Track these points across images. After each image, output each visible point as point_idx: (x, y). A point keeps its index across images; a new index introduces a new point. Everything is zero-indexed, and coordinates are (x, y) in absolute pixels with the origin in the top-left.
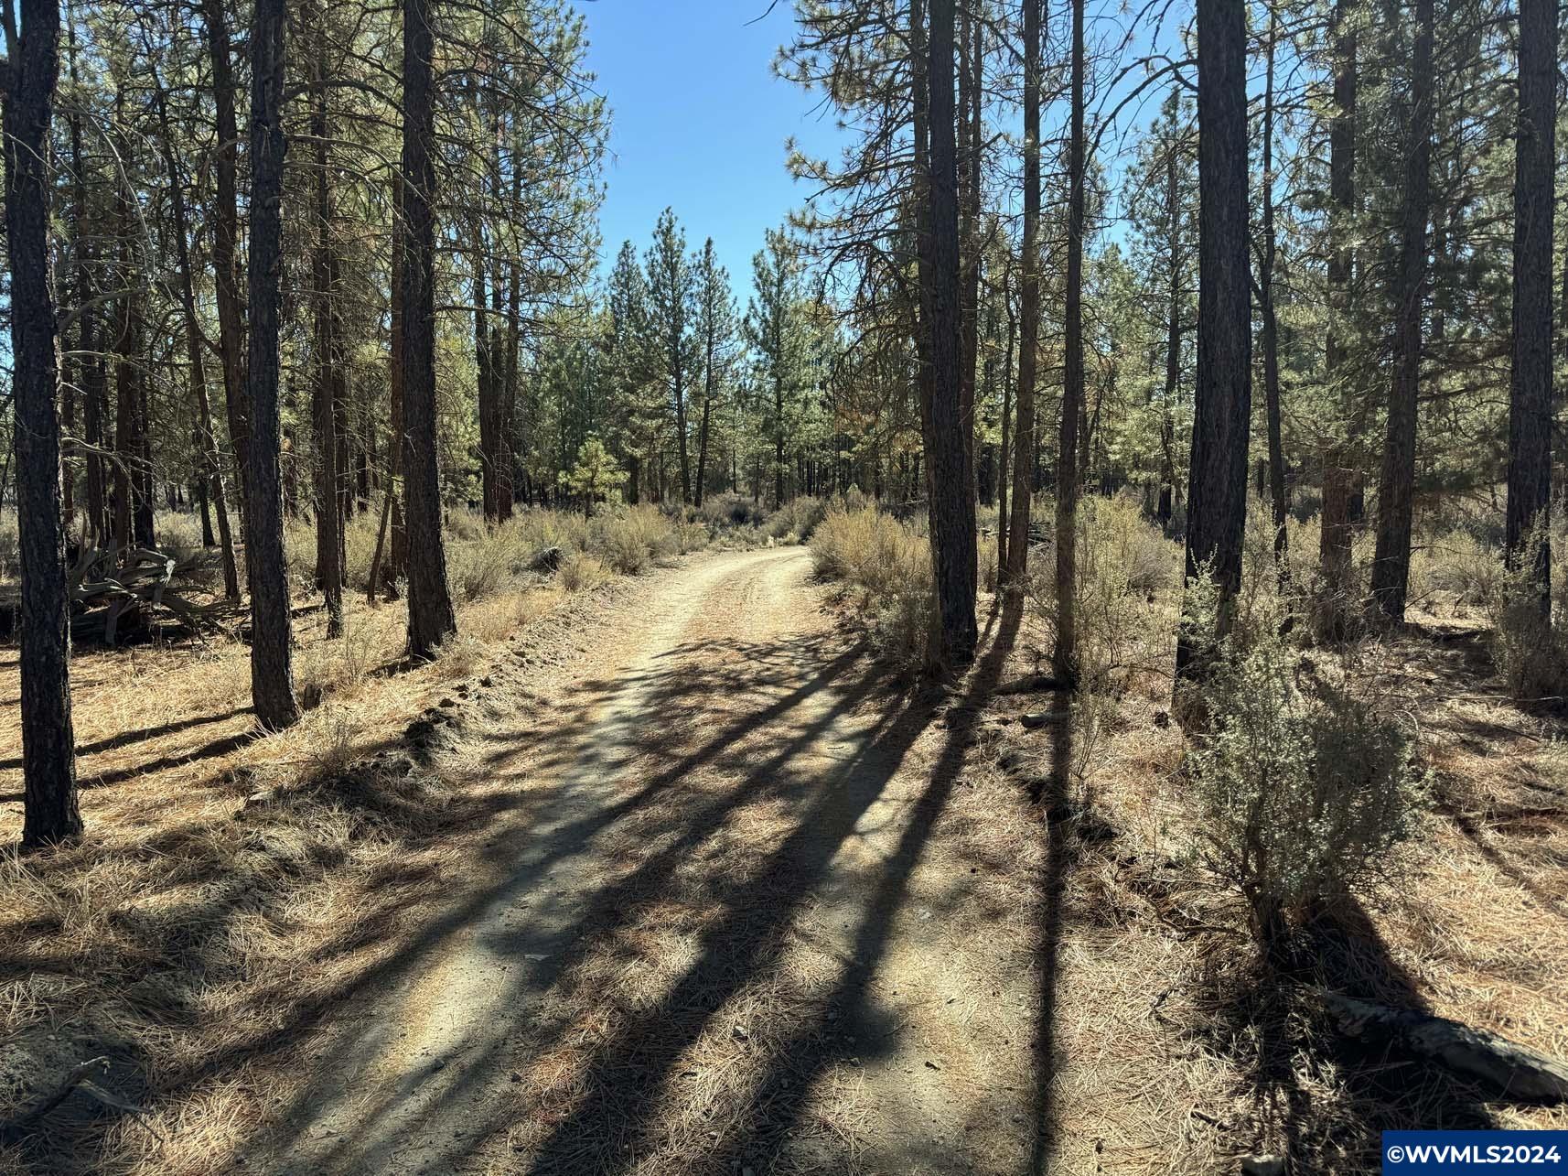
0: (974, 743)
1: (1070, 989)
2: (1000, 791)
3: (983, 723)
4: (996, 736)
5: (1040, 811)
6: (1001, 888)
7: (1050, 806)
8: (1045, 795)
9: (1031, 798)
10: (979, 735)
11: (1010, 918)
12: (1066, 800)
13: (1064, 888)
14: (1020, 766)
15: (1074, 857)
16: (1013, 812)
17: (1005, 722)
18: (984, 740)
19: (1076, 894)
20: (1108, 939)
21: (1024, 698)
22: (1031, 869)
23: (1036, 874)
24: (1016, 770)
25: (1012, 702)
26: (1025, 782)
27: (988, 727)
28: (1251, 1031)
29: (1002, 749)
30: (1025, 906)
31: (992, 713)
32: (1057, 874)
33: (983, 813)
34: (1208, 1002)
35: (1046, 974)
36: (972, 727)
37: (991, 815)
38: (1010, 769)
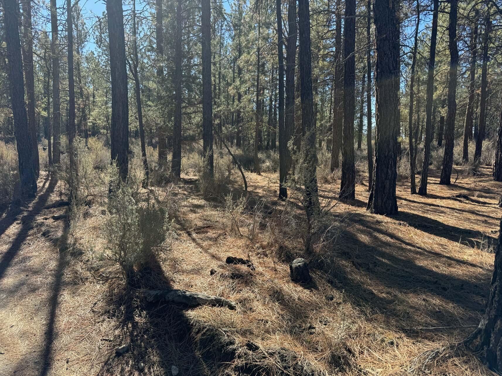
0: (32, 228)
1: (62, 310)
2: (42, 244)
3: (37, 220)
4: (42, 224)
5: (56, 249)
6: (38, 280)
7: (60, 247)
8: (59, 243)
9: (53, 245)
10: (34, 225)
11: (40, 290)
12: (66, 244)
13: (63, 275)
14: (50, 234)
15: (68, 263)
16: (46, 251)
17: (46, 219)
18: (37, 226)
19: (67, 276)
20: (77, 289)
21: (55, 209)
22: (51, 270)
23: (53, 272)
24: (49, 236)
25: (50, 211)
26: (52, 240)
27: (39, 221)
28: (122, 308)
29: (43, 229)
30: (47, 284)
31: (41, 216)
32: (61, 270)
33: (34, 254)
34: (110, 302)
35: (53, 307)
36: (32, 222)
37: (37, 254)
38: (46, 236)
